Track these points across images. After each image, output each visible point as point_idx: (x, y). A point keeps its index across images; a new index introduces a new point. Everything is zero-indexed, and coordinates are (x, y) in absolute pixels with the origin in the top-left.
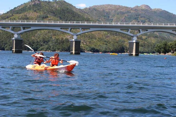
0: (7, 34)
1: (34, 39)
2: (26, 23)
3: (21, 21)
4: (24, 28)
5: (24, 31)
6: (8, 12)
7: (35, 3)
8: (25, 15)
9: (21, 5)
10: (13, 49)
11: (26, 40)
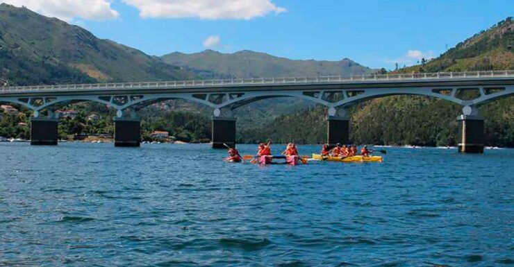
0: (442, 107)
1: (507, 119)
2: (492, 76)
3: (481, 74)
4: (488, 91)
5: (486, 99)
6: (442, 56)
7: (510, 29)
8: (484, 61)
9: (475, 35)
10: (460, 144)
11: (489, 119)
